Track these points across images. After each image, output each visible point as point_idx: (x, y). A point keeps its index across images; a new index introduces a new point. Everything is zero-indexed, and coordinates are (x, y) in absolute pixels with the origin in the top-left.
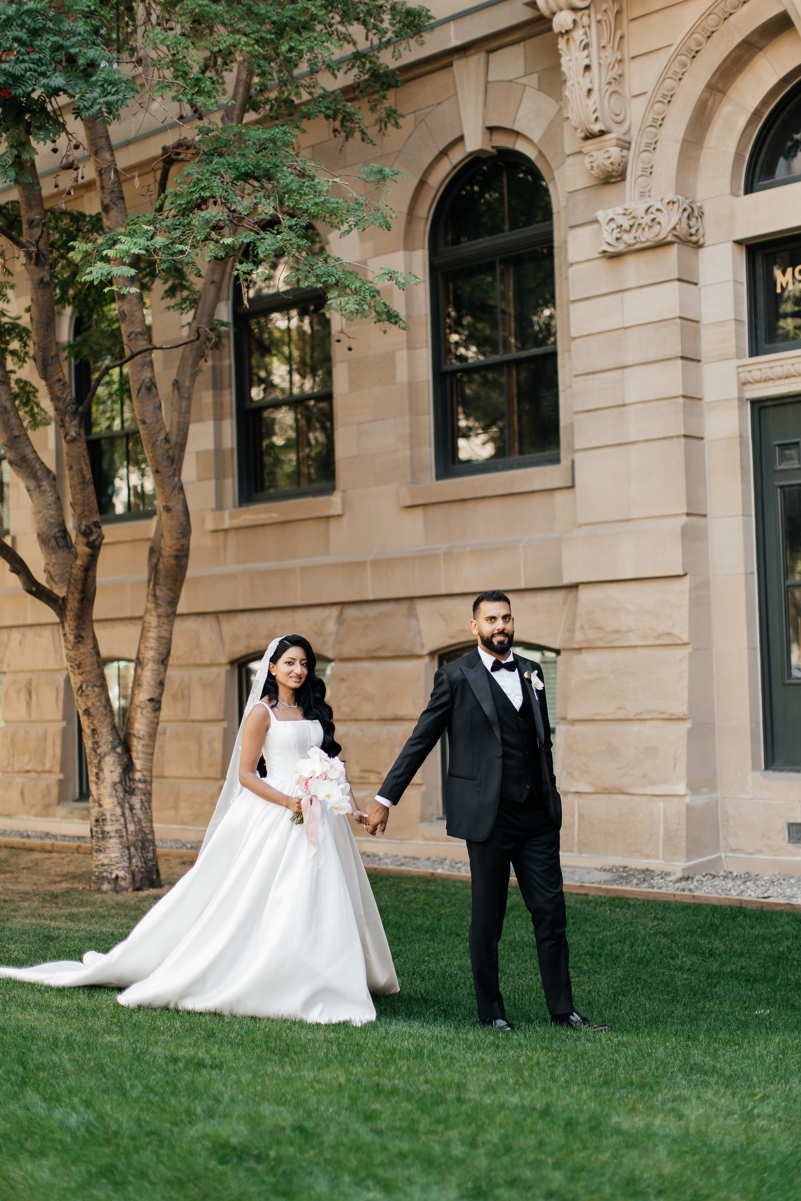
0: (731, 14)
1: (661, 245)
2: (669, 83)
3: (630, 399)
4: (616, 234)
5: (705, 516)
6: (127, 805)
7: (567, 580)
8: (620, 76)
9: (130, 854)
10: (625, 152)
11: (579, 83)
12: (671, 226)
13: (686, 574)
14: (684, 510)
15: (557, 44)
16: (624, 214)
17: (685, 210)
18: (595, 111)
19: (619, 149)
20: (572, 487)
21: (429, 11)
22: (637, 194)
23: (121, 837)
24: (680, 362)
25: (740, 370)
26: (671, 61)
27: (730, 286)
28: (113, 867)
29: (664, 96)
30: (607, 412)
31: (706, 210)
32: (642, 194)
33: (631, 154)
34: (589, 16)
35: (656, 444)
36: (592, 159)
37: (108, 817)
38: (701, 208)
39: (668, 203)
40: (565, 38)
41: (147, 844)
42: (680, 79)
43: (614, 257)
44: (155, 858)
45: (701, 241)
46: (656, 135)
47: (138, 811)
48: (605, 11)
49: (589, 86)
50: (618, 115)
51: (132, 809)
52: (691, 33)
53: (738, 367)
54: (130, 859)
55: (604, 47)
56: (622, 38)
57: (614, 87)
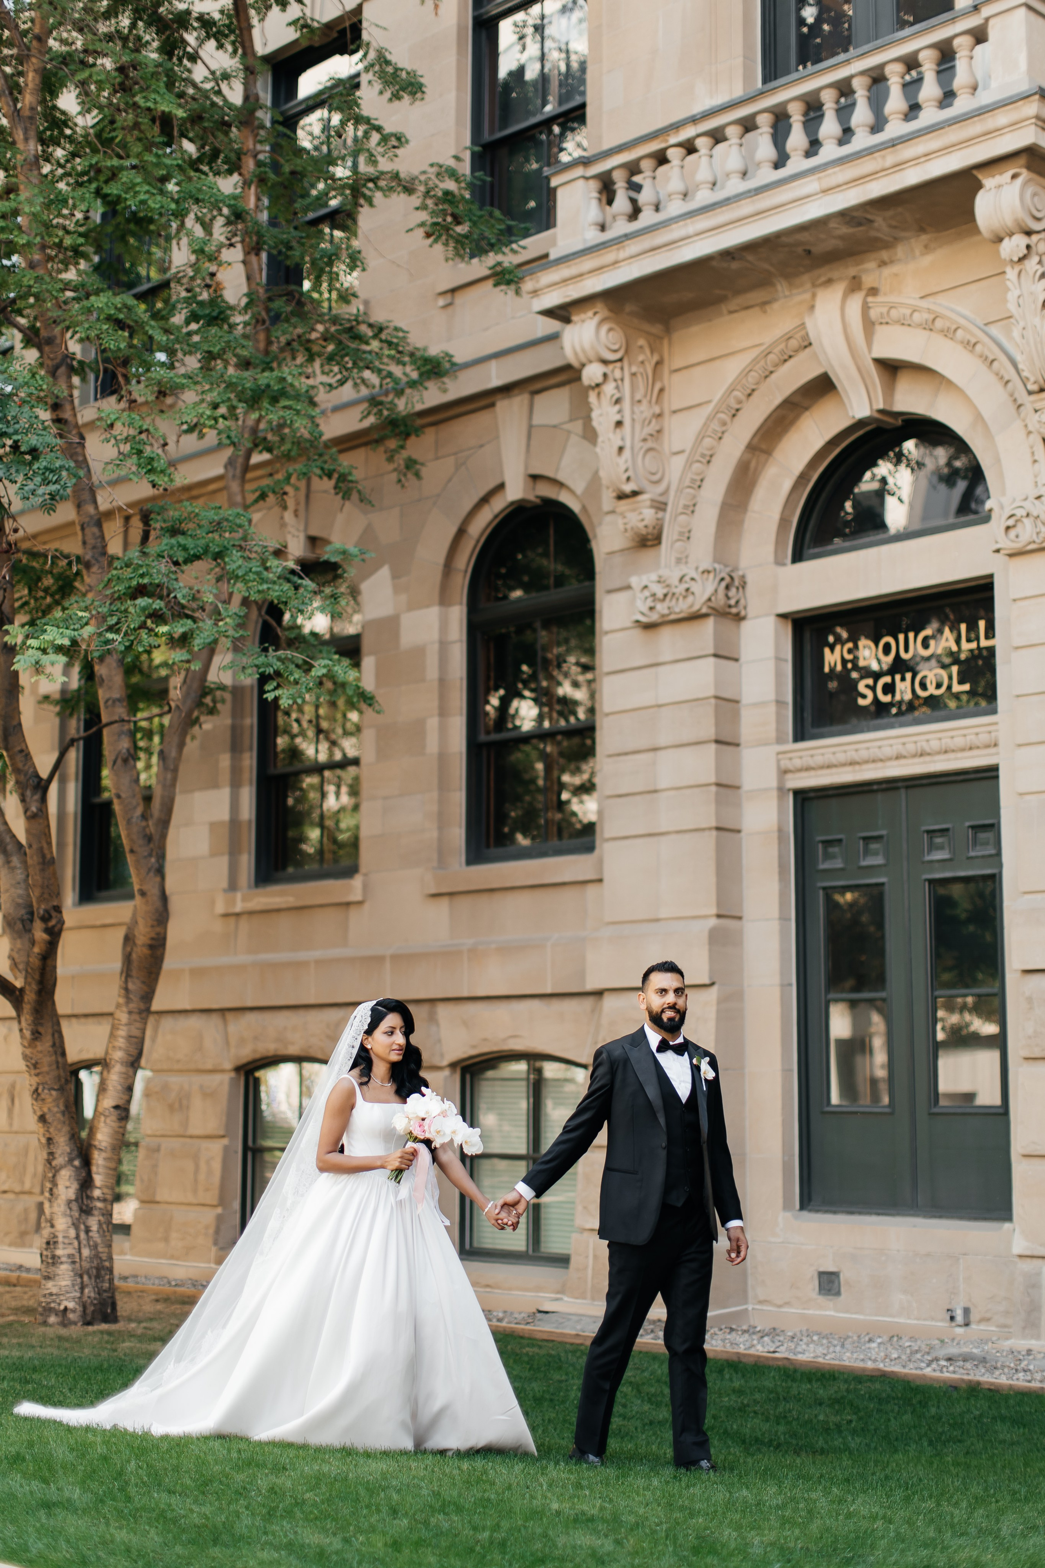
0: (771, 372)
1: (696, 617)
2: (708, 442)
3: (662, 785)
4: (649, 602)
5: (740, 918)
6: (82, 1227)
7: (590, 986)
8: (659, 432)
9: (82, 1283)
10: (660, 514)
11: (609, 439)
12: (706, 597)
13: (713, 984)
14: (714, 911)
15: (587, 397)
16: (659, 582)
17: (722, 579)
18: (626, 470)
19: (652, 511)
20: (600, 881)
21: (452, 356)
22: (673, 560)
23: (74, 1262)
24: (713, 746)
25: (780, 756)
26: (710, 419)
27: (771, 665)
28: (62, 1298)
29: (703, 456)
30: (638, 798)
31: (749, 579)
32: (679, 561)
33: (667, 516)
34: (622, 369)
35: (687, 836)
36: (625, 521)
37: (60, 1239)
38: (743, 577)
39: (703, 572)
40: (596, 391)
41: (103, 1272)
42: (720, 438)
43: (649, 627)
44: (112, 1289)
45: (743, 613)
46: (694, 497)
47: (94, 1234)
48: (642, 362)
49: (620, 443)
50: (654, 474)
51: (88, 1230)
52: (731, 390)
53: (778, 753)
54: (82, 1289)
55: (639, 401)
56: (662, 390)
57: (649, 444)
